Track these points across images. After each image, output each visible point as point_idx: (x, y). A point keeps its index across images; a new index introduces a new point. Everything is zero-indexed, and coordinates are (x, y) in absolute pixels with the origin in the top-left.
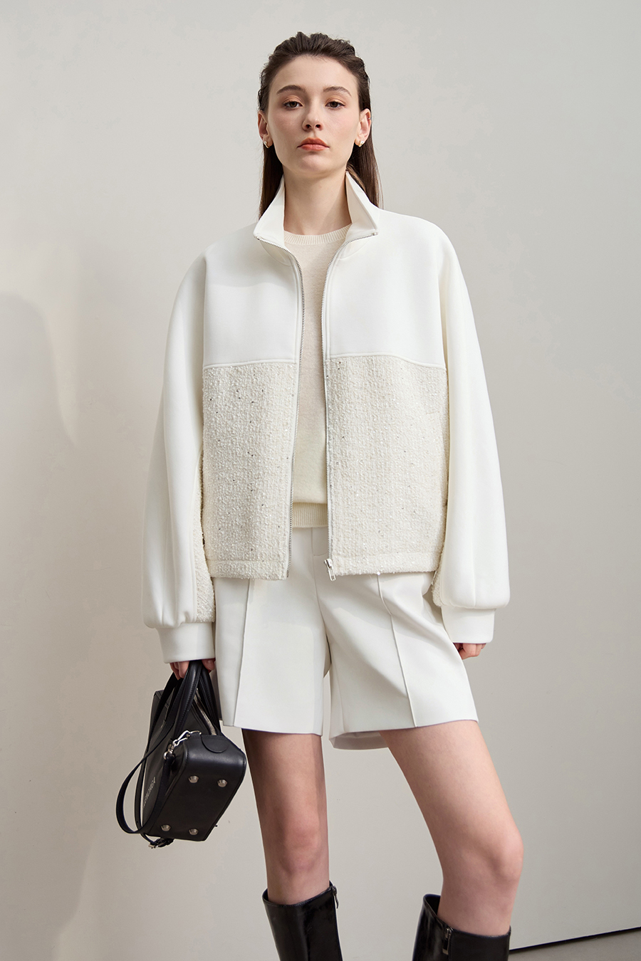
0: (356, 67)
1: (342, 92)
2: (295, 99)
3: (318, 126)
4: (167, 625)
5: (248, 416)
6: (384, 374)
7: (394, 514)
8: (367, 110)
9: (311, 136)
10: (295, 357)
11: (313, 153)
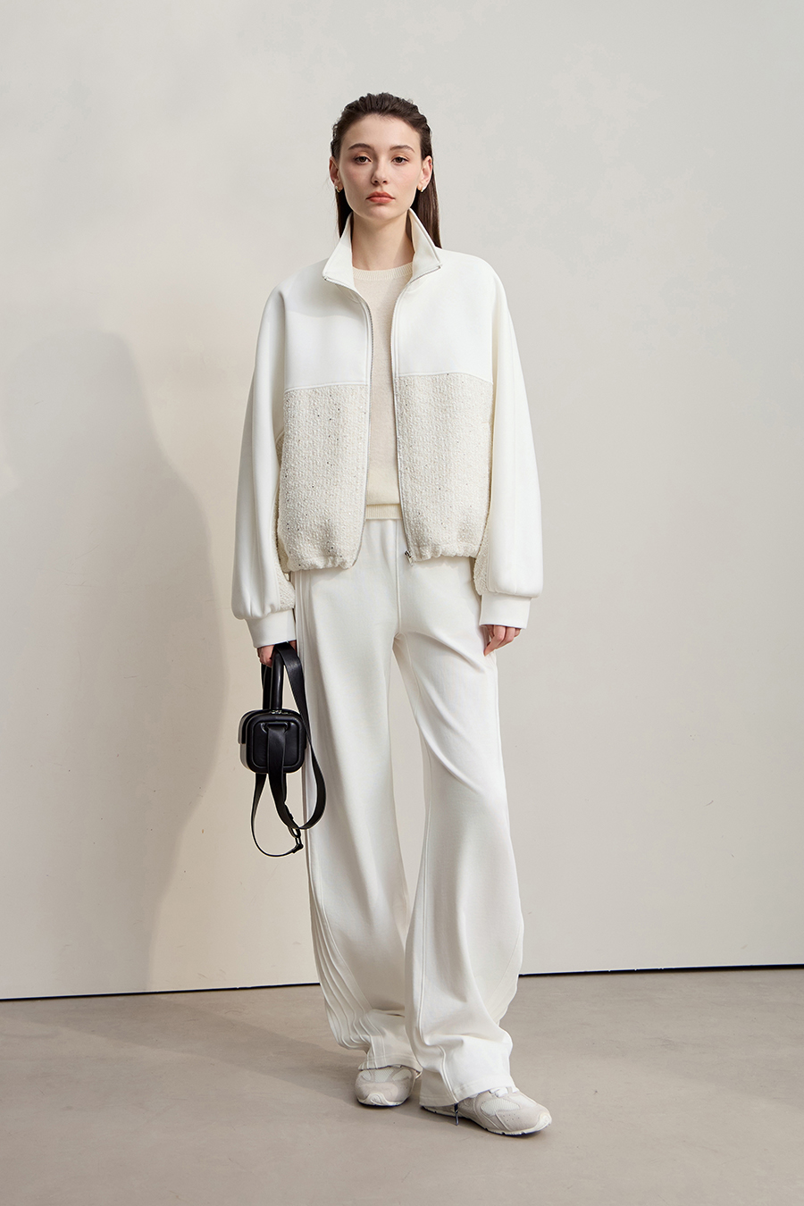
0: (420, 124)
1: (406, 150)
2: (364, 155)
3: (385, 182)
4: (256, 617)
5: (327, 431)
6: (445, 390)
7: (454, 508)
8: (429, 157)
9: (378, 190)
10: (366, 380)
11: (380, 204)
